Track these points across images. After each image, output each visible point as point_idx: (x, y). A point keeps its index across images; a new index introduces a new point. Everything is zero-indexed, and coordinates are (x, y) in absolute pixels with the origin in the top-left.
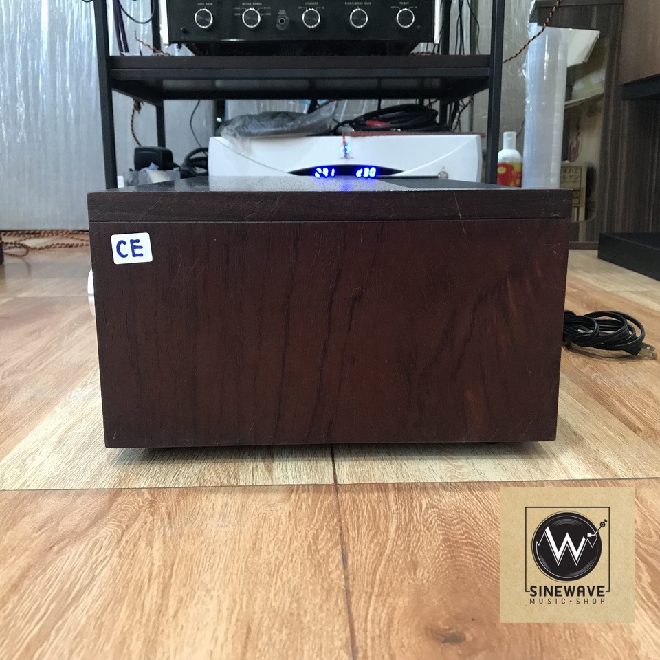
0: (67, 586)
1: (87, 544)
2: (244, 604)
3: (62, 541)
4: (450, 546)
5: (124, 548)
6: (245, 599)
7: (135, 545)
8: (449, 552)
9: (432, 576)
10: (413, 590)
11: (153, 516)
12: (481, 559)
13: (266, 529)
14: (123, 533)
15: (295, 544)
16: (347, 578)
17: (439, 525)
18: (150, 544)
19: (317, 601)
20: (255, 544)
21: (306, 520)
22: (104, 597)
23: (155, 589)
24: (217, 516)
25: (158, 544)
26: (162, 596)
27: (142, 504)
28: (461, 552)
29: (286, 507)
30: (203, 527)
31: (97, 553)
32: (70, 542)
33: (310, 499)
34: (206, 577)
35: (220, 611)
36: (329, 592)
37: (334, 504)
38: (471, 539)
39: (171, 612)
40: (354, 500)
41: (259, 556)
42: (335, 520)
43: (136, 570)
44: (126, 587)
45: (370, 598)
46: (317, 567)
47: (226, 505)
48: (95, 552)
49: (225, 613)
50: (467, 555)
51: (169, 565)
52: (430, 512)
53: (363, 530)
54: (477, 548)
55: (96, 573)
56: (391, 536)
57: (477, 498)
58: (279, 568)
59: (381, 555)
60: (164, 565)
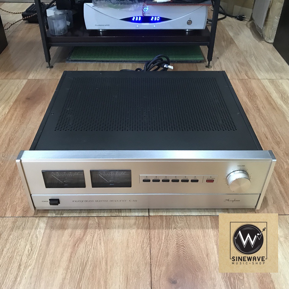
0: (82, 261)
1: (84, 244)
2: (126, 268)
3: (77, 242)
4: (177, 247)
5: (94, 245)
6: (126, 267)
7: (97, 244)
8: (177, 249)
9: (172, 259)
10: (167, 264)
11: (100, 231)
12: (185, 252)
13: (130, 238)
14: (93, 239)
15: (138, 244)
16: (151, 258)
17: (176, 237)
18: (100, 244)
19: (143, 267)
20: (127, 245)
21: (140, 233)
22: (92, 265)
23: (104, 263)
24: (117, 232)
25: (102, 244)
26: (106, 265)
27: (96, 225)
28: (180, 249)
29: (135, 227)
30: (113, 237)
31: (88, 247)
32: (79, 242)
33: (142, 223)
34: (116, 258)
35: (120, 271)
36: (146, 264)
37: (148, 226)
38: (184, 244)
39: (109, 271)
40: (154, 224)
42: (148, 234)
43: (98, 255)
44: (97, 261)
45: (156, 266)
46: (144, 254)
47: (119, 226)
48: (87, 247)
49: (122, 272)
50: (181, 250)
51: (106, 253)
52: (174, 230)
53: (156, 239)
54: (184, 247)
55: (89, 256)
56: (163, 241)
57: (188, 224)
58: (134, 255)
59: (160, 250)
60: (105, 253)
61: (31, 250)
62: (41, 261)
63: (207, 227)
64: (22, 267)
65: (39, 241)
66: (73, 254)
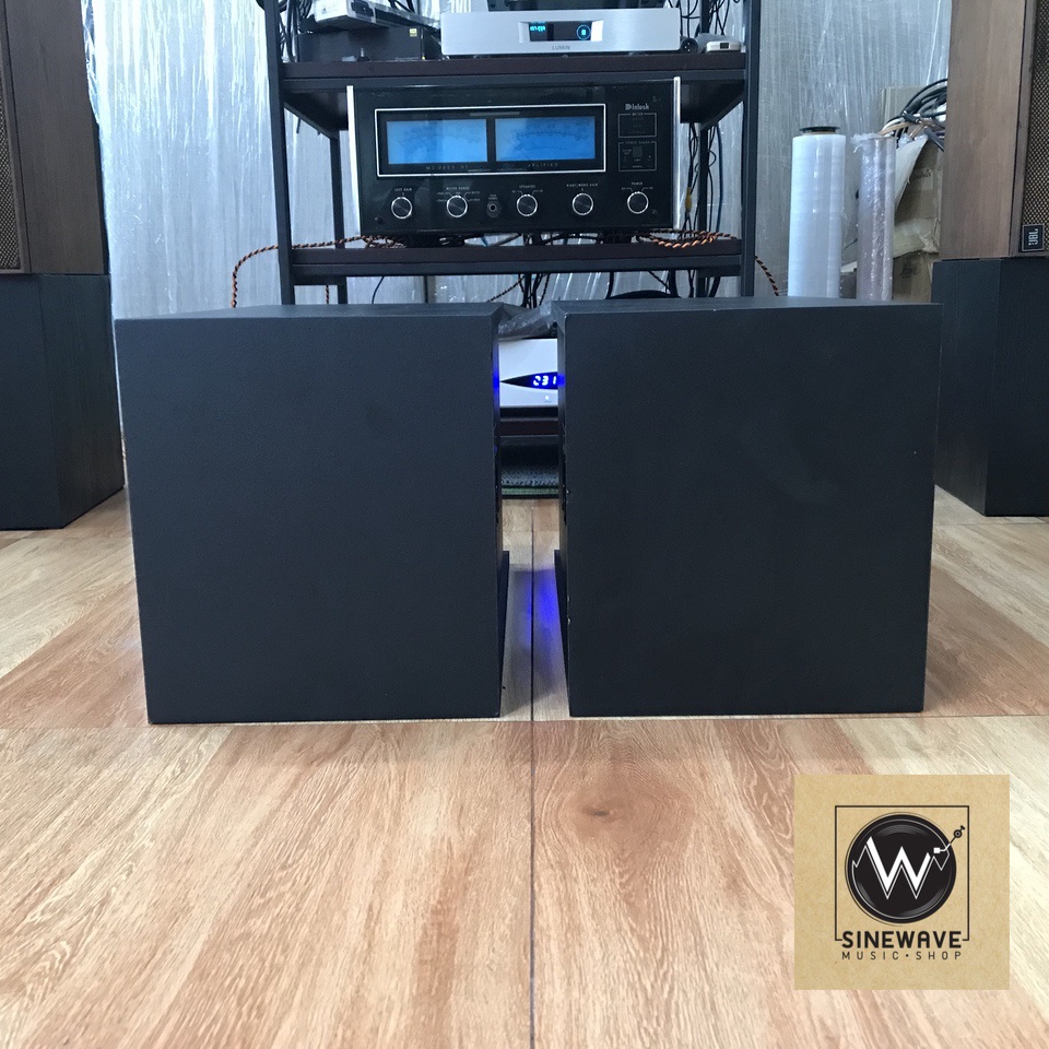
0: (331, 785)
1: (338, 761)
2: (459, 795)
3: (318, 758)
4: (613, 763)
5: (367, 762)
6: (459, 792)
7: (375, 760)
8: (613, 767)
9: (596, 780)
10: (580, 788)
11: (385, 742)
12: (635, 771)
13: (474, 750)
14: (364, 753)
15: (496, 760)
16: (533, 782)
18: (386, 760)
19: (511, 793)
21: (505, 745)
22: (359, 791)
23: (394, 786)
25: (392, 760)
26: (400, 791)
27: (374, 735)
28: (622, 767)
30: (425, 749)
31: (348, 765)
32: (324, 759)
34: (430, 780)
35: (441, 798)
36: (519, 789)
37: (529, 735)
38: (633, 759)
39: (408, 798)
40: (546, 733)
41: (469, 767)
42: (529, 746)
43: (379, 776)
44: (373, 785)
45: (548, 792)
46: (512, 776)
47: (442, 735)
48: (346, 765)
49: (446, 799)
50: (626, 768)
51: (402, 773)
52: (605, 740)
53: (550, 753)
54: (635, 764)
55: (350, 777)
56: (571, 756)
57: (647, 731)
58: (483, 775)
60: (399, 772)
61: (182, 771)
62: (208, 786)
63: (703, 735)
64: (153, 797)
65: (206, 760)
66: (303, 777)
